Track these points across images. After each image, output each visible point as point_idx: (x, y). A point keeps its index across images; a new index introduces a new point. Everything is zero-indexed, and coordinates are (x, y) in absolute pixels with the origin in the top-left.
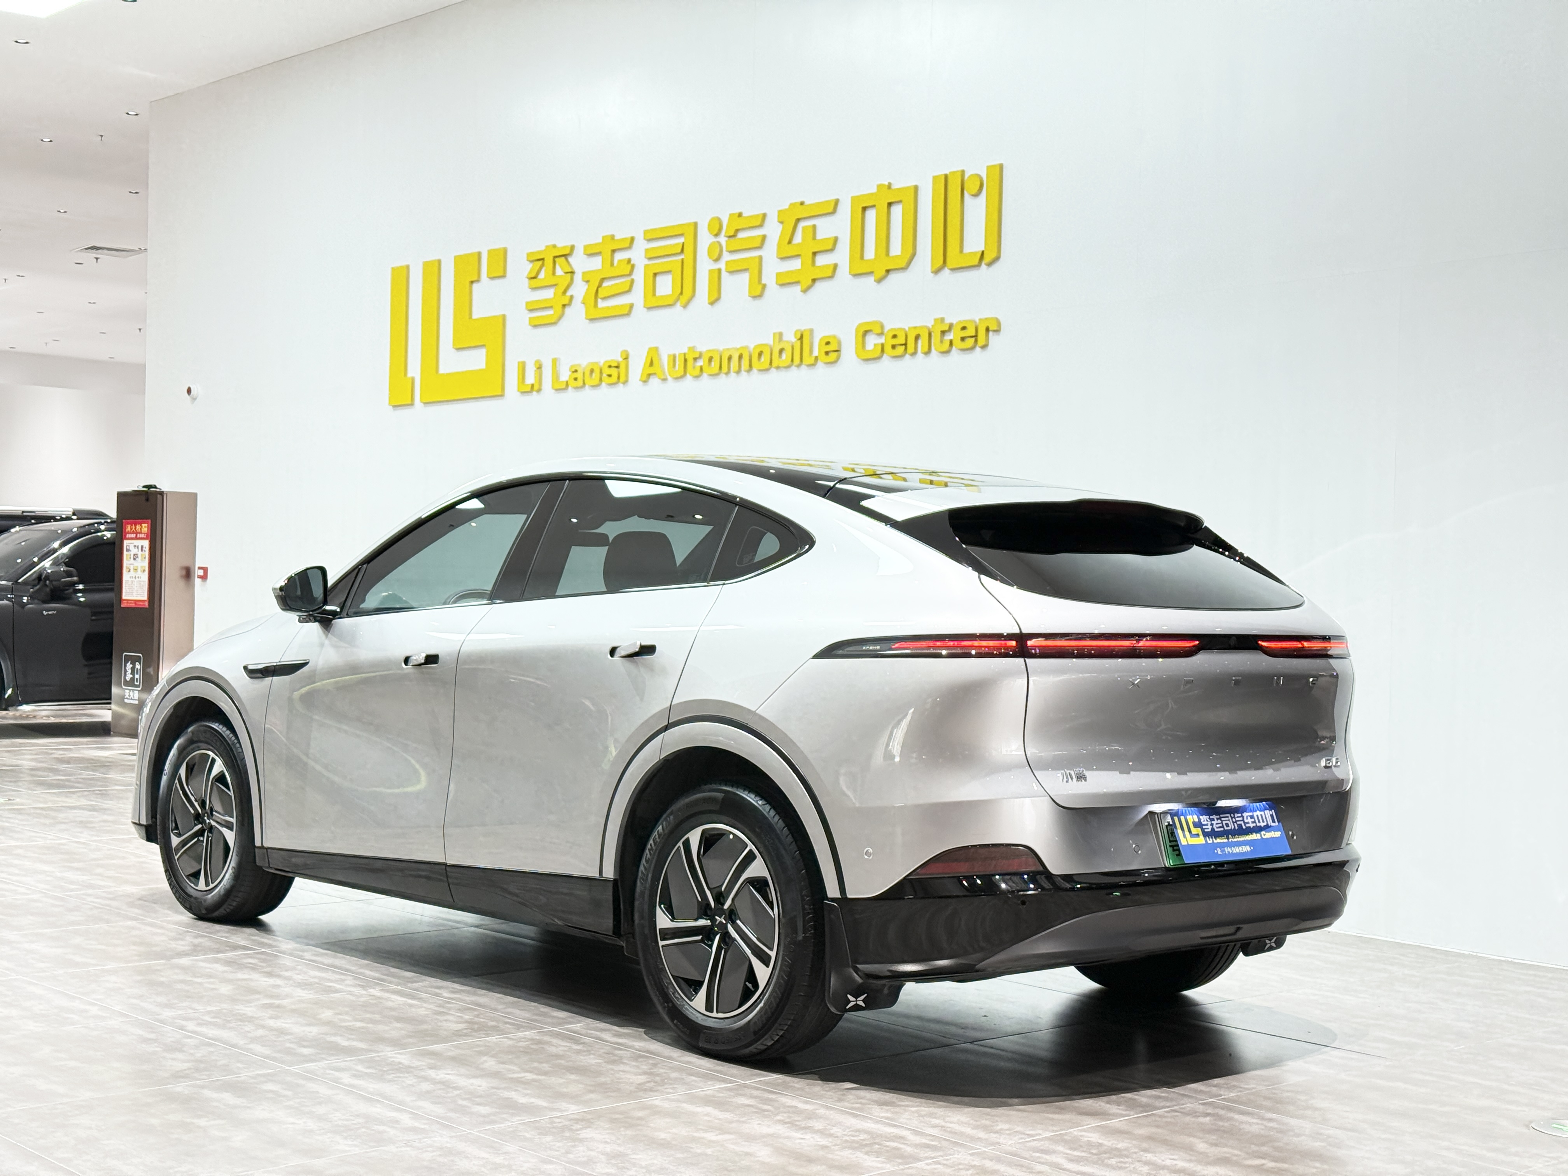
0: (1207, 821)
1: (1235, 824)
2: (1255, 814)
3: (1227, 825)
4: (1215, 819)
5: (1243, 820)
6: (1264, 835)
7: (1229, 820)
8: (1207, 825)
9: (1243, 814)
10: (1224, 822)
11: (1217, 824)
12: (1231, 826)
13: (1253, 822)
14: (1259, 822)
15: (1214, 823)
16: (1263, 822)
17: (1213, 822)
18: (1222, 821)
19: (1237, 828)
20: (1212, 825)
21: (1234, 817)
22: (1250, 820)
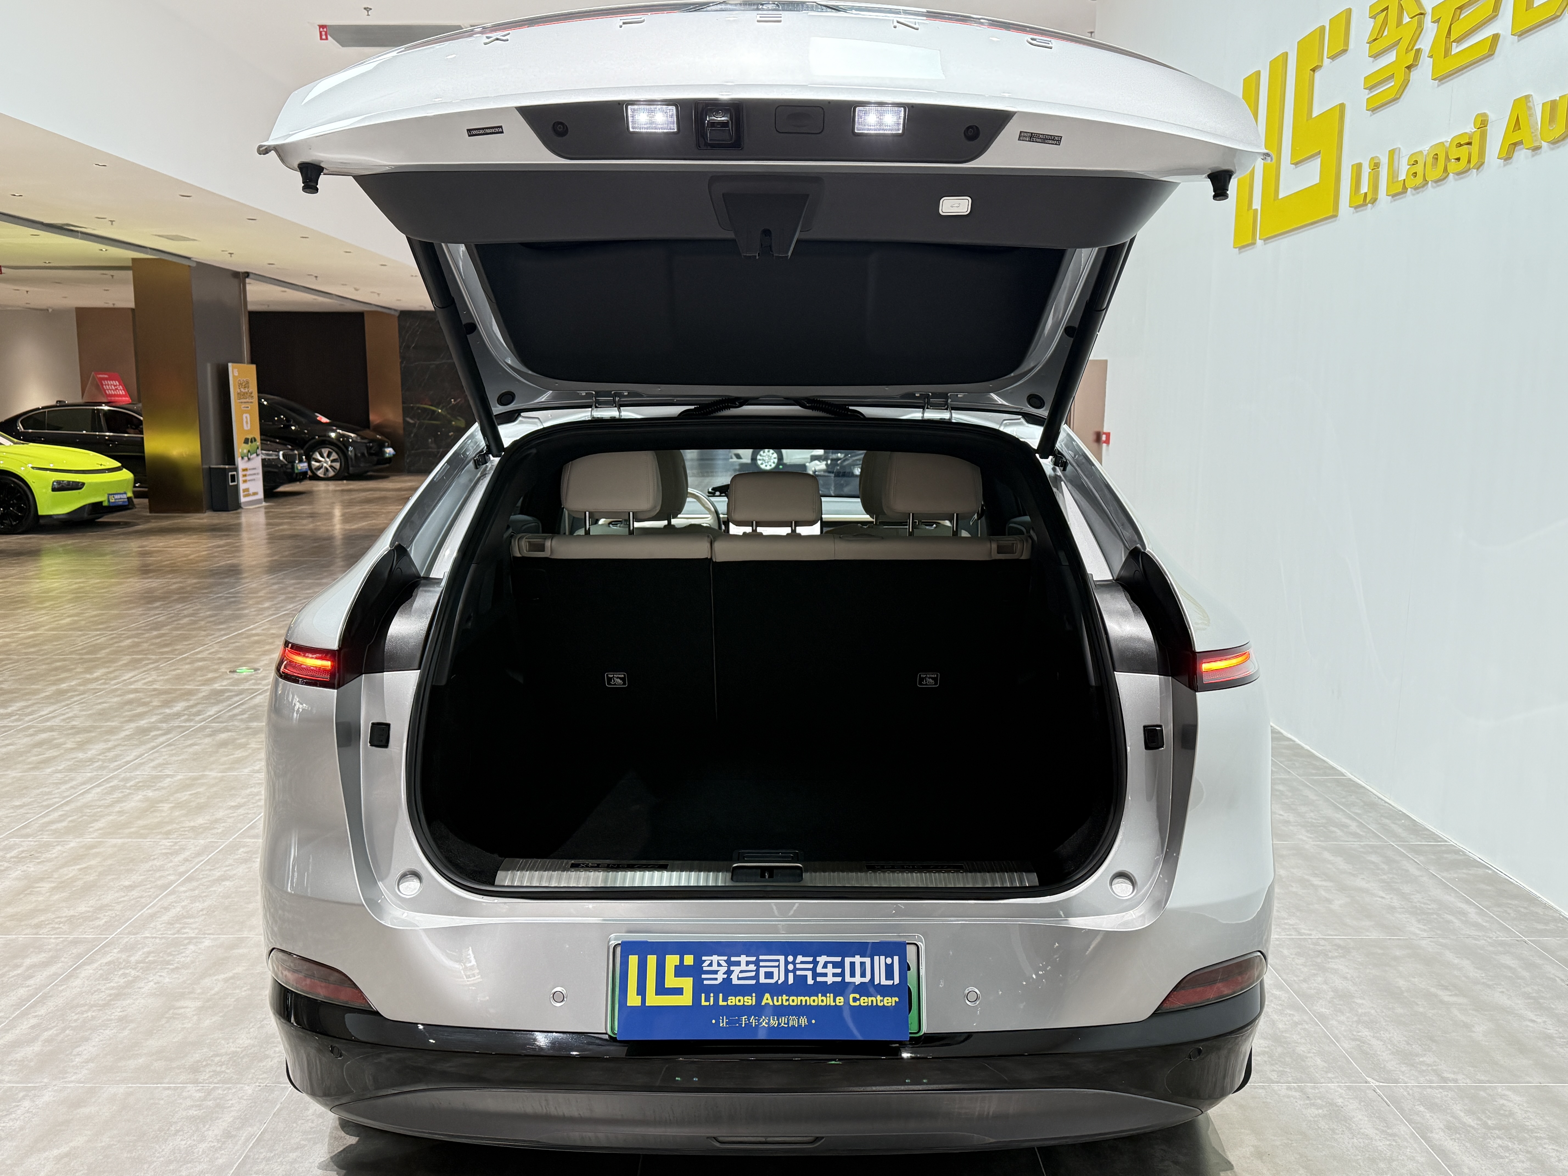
0: (719, 965)
1: (791, 975)
2: (848, 960)
3: (769, 975)
4: (743, 964)
5: (814, 970)
6: (855, 1000)
7: (778, 966)
8: (716, 972)
9: (818, 959)
10: (762, 971)
11: (741, 972)
12: (779, 977)
13: (834, 975)
14: (853, 975)
15: (736, 969)
16: (863, 975)
17: (732, 968)
18: (758, 967)
19: (791, 981)
20: (729, 972)
21: (794, 963)
22: (830, 970)
